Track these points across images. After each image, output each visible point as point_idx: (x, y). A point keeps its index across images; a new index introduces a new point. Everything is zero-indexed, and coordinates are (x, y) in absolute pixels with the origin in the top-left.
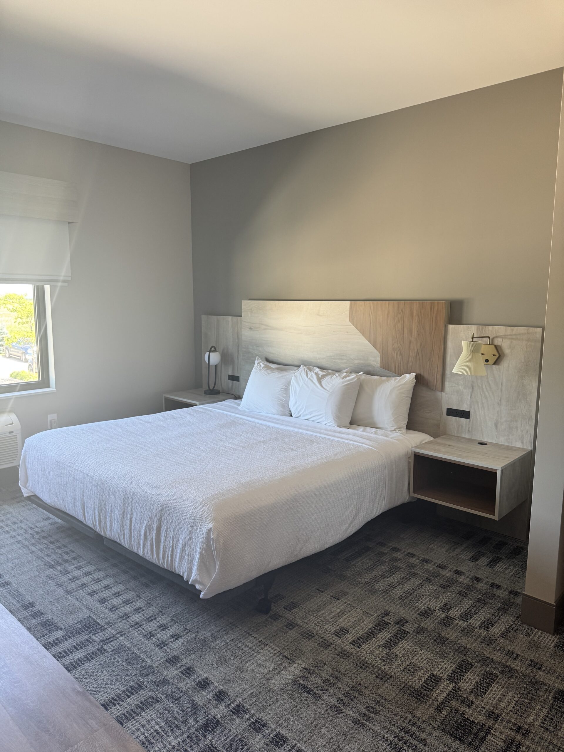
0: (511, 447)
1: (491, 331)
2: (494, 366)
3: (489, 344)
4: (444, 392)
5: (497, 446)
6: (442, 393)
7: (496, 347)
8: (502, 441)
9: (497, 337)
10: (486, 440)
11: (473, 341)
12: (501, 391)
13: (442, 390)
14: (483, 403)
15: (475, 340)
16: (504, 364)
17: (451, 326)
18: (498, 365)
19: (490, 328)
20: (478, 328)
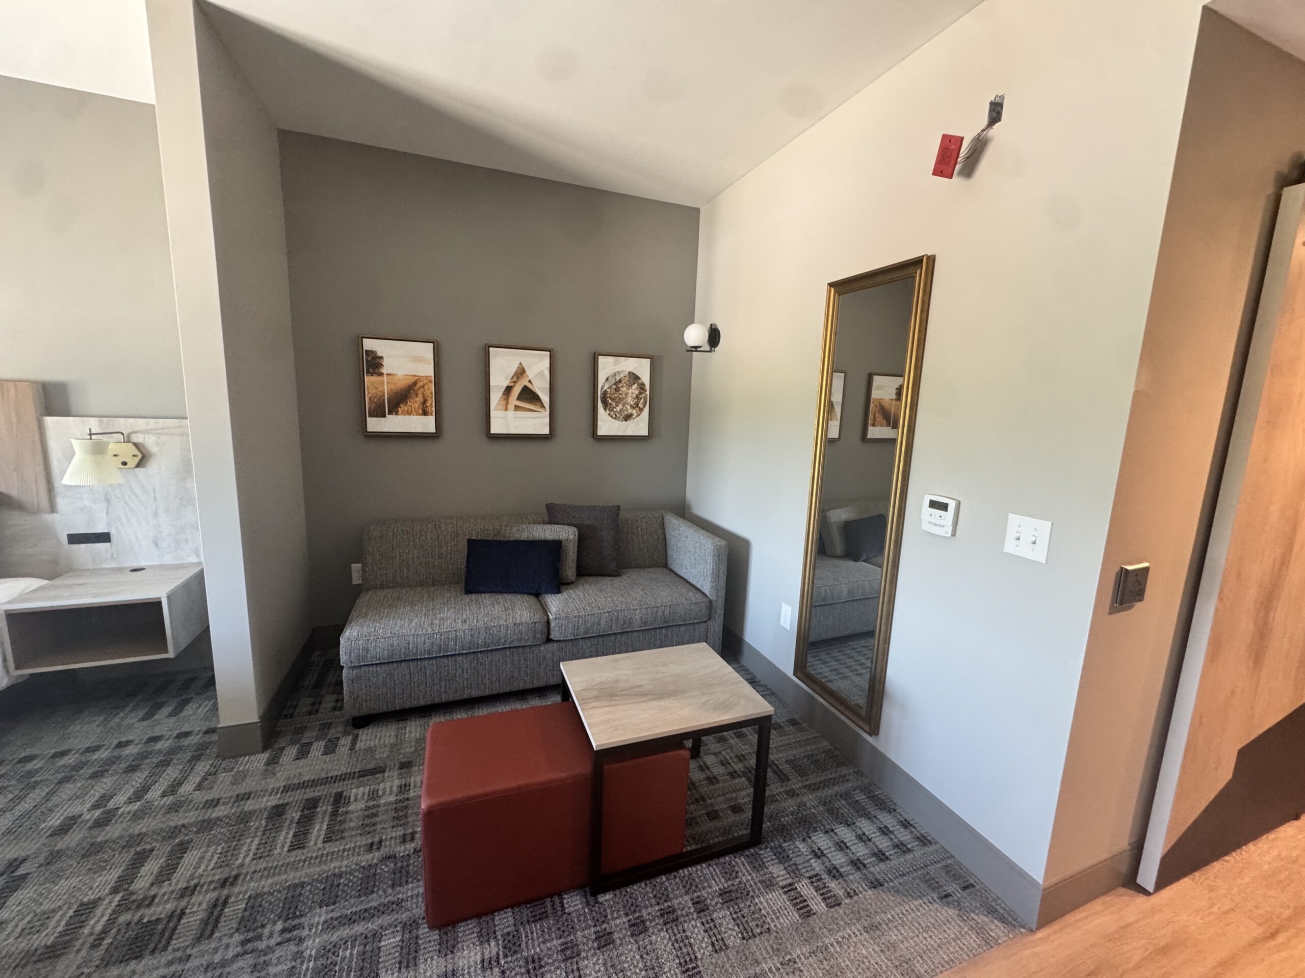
0: (182, 564)
1: (123, 425)
2: (137, 470)
3: (124, 442)
4: (57, 512)
5: (162, 567)
6: (54, 514)
7: (136, 445)
8: (168, 560)
9: (135, 432)
10: (142, 564)
11: (91, 439)
12: (155, 499)
13: (53, 509)
14: (128, 519)
15: (93, 437)
16: (153, 467)
17: (49, 420)
18: (144, 467)
19: (122, 420)
20: (101, 422)
